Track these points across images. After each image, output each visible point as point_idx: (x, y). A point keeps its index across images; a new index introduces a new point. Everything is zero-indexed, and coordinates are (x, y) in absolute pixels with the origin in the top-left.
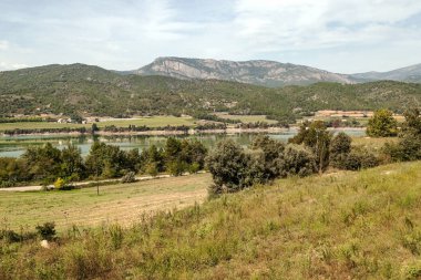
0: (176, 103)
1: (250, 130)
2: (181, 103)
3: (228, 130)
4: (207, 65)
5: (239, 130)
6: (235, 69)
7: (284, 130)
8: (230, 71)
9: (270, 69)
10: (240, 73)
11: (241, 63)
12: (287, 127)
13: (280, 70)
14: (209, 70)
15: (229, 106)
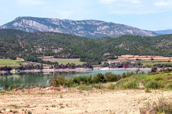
0: (15, 49)
1: (61, 70)
2: (19, 49)
3: (44, 70)
4: (54, 23)
5: (53, 70)
6: (74, 26)
7: (88, 69)
8: (71, 28)
9: (98, 26)
10: (77, 29)
11: (78, 21)
12: (91, 67)
13: (105, 27)
14: (55, 26)
15: (56, 51)
